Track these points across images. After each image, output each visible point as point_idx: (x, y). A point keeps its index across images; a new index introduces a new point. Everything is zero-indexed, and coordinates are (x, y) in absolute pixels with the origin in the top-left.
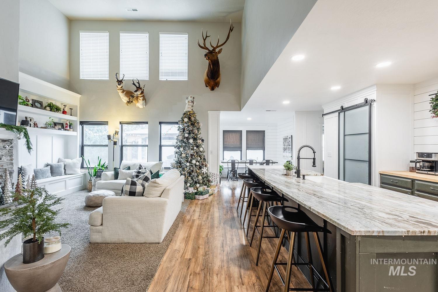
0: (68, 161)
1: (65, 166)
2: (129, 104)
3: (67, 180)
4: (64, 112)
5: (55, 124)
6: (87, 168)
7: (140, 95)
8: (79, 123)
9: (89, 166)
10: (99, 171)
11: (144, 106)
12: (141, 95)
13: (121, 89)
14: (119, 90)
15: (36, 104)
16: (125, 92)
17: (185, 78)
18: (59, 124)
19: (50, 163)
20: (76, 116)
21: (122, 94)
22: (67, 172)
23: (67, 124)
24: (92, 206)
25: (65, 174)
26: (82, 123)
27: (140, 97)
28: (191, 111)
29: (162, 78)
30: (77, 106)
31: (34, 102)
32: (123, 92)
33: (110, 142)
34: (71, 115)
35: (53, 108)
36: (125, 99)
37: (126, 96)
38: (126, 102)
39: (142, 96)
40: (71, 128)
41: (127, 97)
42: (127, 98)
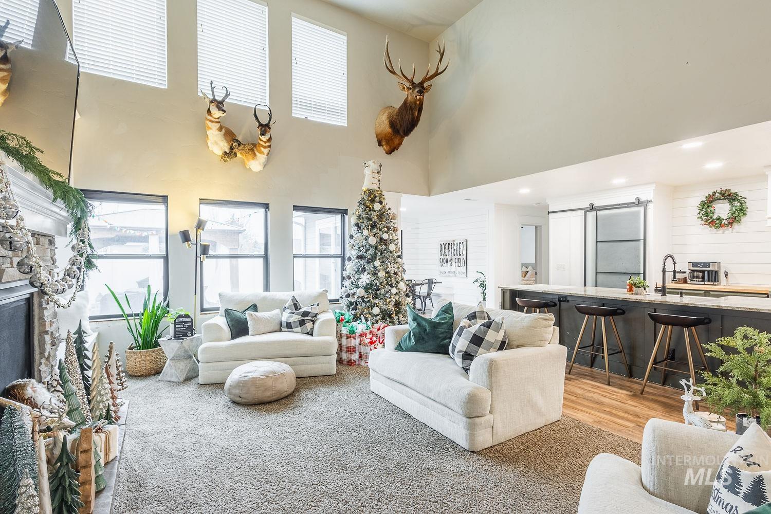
2: (228, 160)
6: (122, 316)
7: (265, 142)
9: (128, 311)
10: (181, 320)
12: (267, 144)
13: (217, 120)
14: (212, 121)
16: (223, 130)
17: (341, 121)
21: (217, 132)
24: (269, 400)
27: (265, 147)
29: (297, 113)
32: (220, 129)
33: (189, 246)
37: (225, 139)
38: (219, 152)
39: (268, 146)
41: (228, 142)
42: (226, 144)
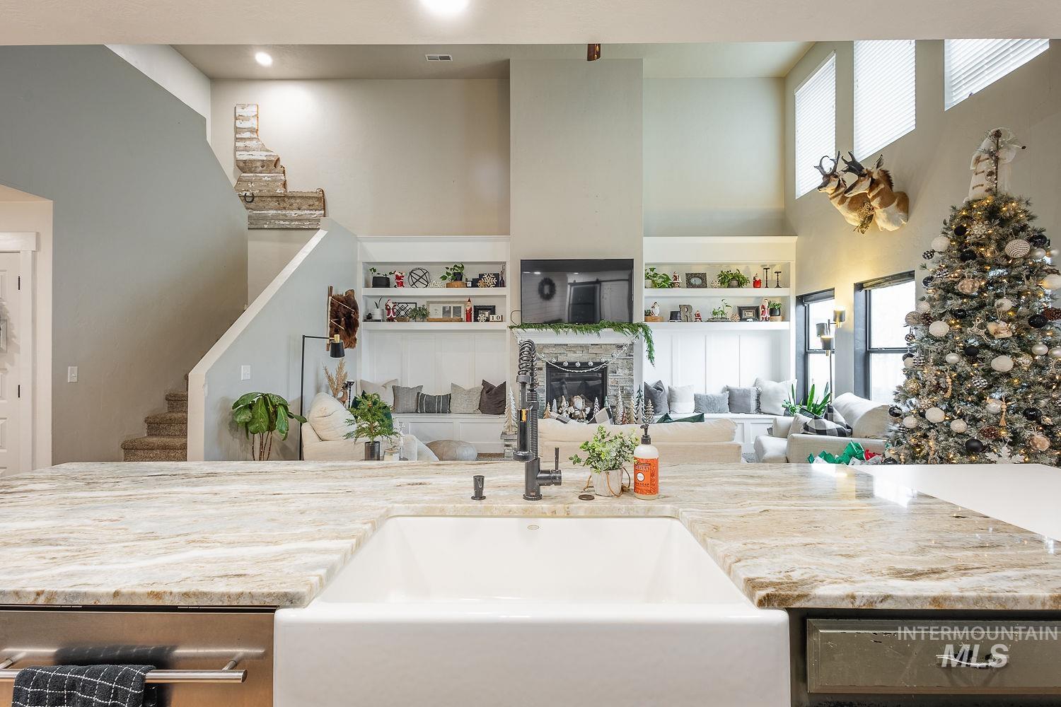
0: (769, 385)
1: (759, 395)
3: (747, 423)
4: (757, 284)
5: (741, 310)
8: (793, 301)
11: (904, 222)
12: (872, 195)
15: (693, 281)
16: (849, 199)
18: (749, 308)
19: (734, 385)
20: (787, 286)
21: (840, 207)
22: (763, 408)
23: (763, 307)
25: (759, 410)
26: (801, 300)
28: (987, 194)
30: (788, 265)
31: (689, 276)
32: (843, 201)
34: (778, 286)
35: (732, 280)
36: (853, 219)
37: (850, 209)
39: (874, 197)
40: (778, 313)
41: (856, 210)
42: (855, 214)
